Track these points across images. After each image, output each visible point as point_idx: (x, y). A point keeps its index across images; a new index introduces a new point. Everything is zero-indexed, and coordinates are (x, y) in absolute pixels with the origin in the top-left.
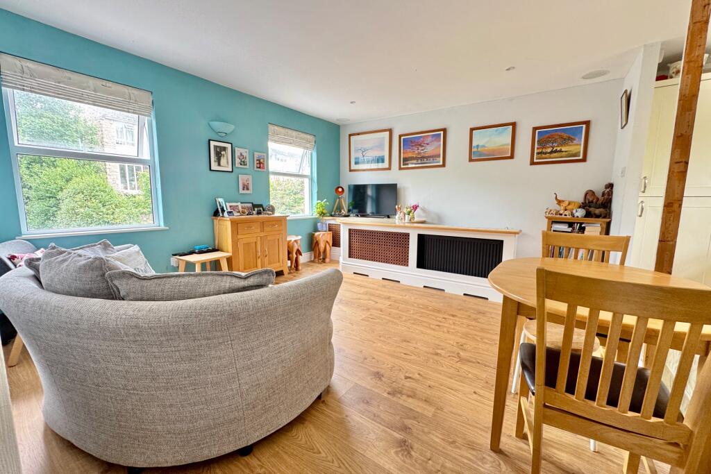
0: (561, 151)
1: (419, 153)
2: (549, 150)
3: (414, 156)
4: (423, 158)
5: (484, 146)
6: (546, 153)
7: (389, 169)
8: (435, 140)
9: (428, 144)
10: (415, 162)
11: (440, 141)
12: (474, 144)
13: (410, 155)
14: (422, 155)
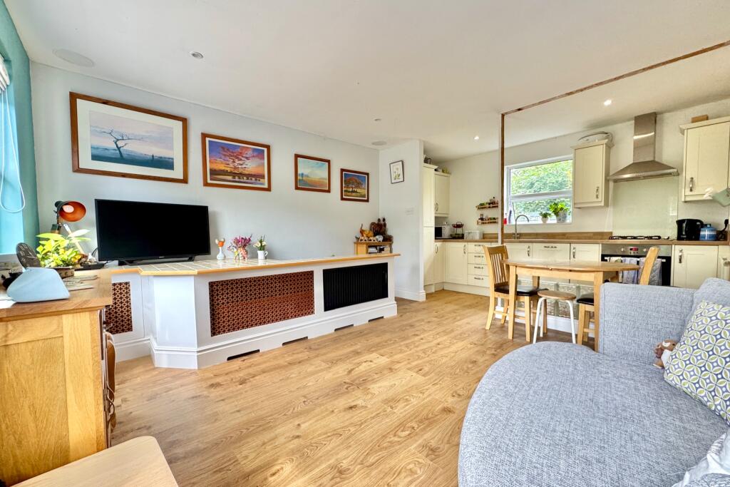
0: (356, 192)
1: (235, 168)
2: (351, 190)
3: (229, 170)
4: (241, 175)
5: (307, 176)
6: (349, 192)
7: (185, 181)
8: (257, 156)
9: (247, 158)
10: (230, 178)
11: (263, 158)
12: (300, 171)
13: (222, 167)
14: (240, 171)
